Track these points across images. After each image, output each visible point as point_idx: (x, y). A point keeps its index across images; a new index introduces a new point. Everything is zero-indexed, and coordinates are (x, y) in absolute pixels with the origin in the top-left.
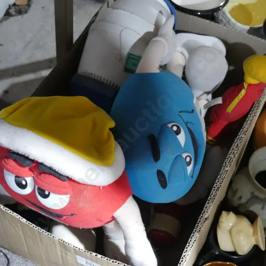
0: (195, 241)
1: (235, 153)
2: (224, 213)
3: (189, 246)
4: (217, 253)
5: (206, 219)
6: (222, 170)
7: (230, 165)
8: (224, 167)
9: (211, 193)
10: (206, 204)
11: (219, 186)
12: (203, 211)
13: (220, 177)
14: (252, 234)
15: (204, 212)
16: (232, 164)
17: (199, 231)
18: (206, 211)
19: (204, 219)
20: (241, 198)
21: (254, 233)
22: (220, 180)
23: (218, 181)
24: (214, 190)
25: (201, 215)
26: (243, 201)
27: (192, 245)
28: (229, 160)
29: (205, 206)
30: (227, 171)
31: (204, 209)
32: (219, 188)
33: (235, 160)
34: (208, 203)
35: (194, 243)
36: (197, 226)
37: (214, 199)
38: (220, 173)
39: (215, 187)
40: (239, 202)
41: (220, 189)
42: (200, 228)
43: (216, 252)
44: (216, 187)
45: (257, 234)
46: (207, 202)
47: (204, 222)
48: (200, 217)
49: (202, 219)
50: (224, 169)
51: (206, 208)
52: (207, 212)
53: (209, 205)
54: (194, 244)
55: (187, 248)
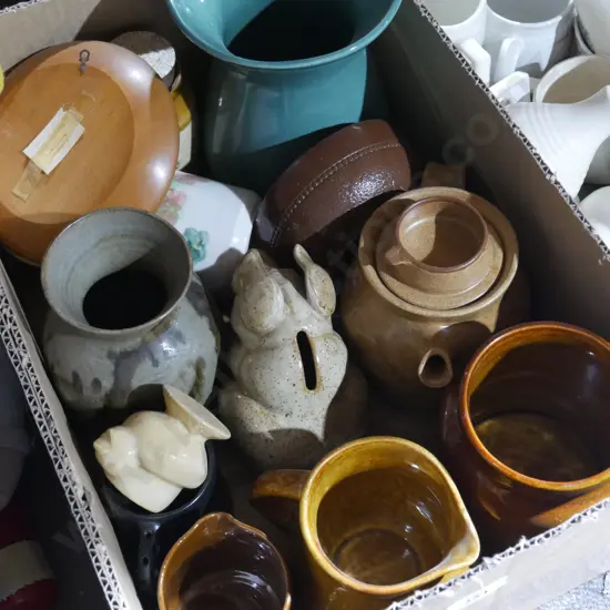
0: (108, 563)
1: (8, 315)
2: (100, 446)
3: (109, 589)
4: (157, 527)
5: (84, 498)
6: (19, 374)
7: (24, 348)
8: (16, 364)
9: (46, 441)
10: (58, 472)
11: (45, 410)
12: (67, 493)
13: (30, 392)
14: (185, 431)
15: (71, 492)
16: (24, 342)
17: (97, 536)
18: (69, 484)
19: (83, 502)
20: (97, 383)
21: (186, 426)
22: (37, 397)
23: (35, 404)
24: (45, 429)
25: (72, 504)
26: (107, 384)
27: (113, 577)
28: (11, 340)
29: (61, 479)
30: (29, 365)
31: (64, 485)
32: (48, 413)
33: (20, 329)
34: (60, 467)
35: (110, 570)
36: (86, 533)
37: (61, 444)
38: (23, 383)
39: (41, 423)
40: (103, 393)
41: (52, 413)
42: (94, 528)
43: (153, 527)
44: (44, 420)
45: (195, 422)
46: (56, 466)
47: (88, 509)
48: (73, 511)
49: (80, 510)
50: (21, 369)
51: (65, 480)
52: (74, 484)
53: (64, 467)
54: (114, 571)
55: (111, 597)
